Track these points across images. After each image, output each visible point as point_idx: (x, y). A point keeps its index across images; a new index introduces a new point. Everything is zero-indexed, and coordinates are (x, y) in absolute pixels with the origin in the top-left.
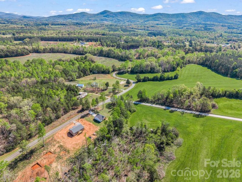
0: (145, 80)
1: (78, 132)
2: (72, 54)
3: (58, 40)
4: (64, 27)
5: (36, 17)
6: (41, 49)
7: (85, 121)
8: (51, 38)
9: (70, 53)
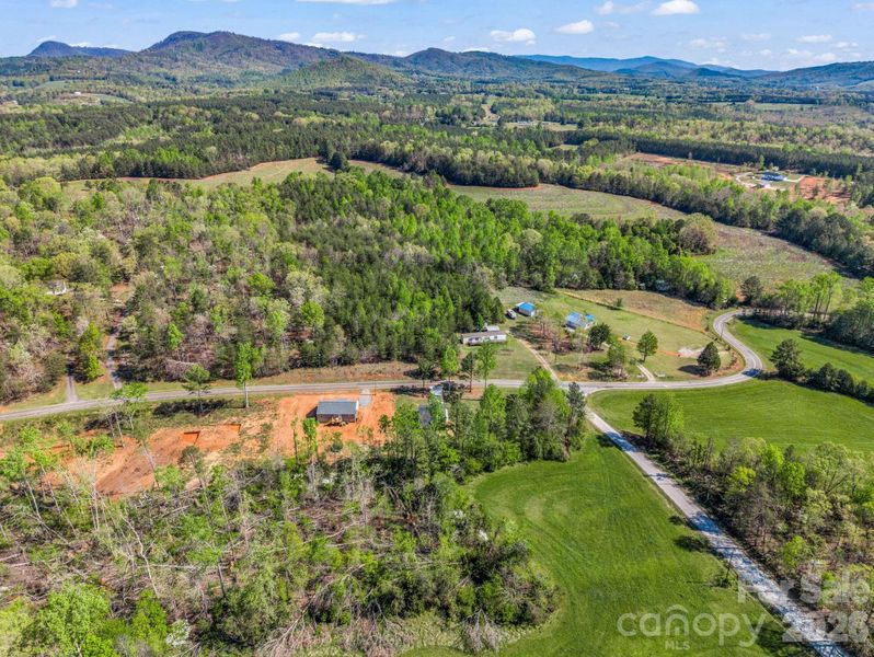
0: (817, 382)
1: (330, 417)
2: (675, 208)
3: (690, 154)
4: (802, 109)
5: (741, 72)
6: (581, 176)
7: (390, 403)
8: (673, 146)
9: (669, 205)
